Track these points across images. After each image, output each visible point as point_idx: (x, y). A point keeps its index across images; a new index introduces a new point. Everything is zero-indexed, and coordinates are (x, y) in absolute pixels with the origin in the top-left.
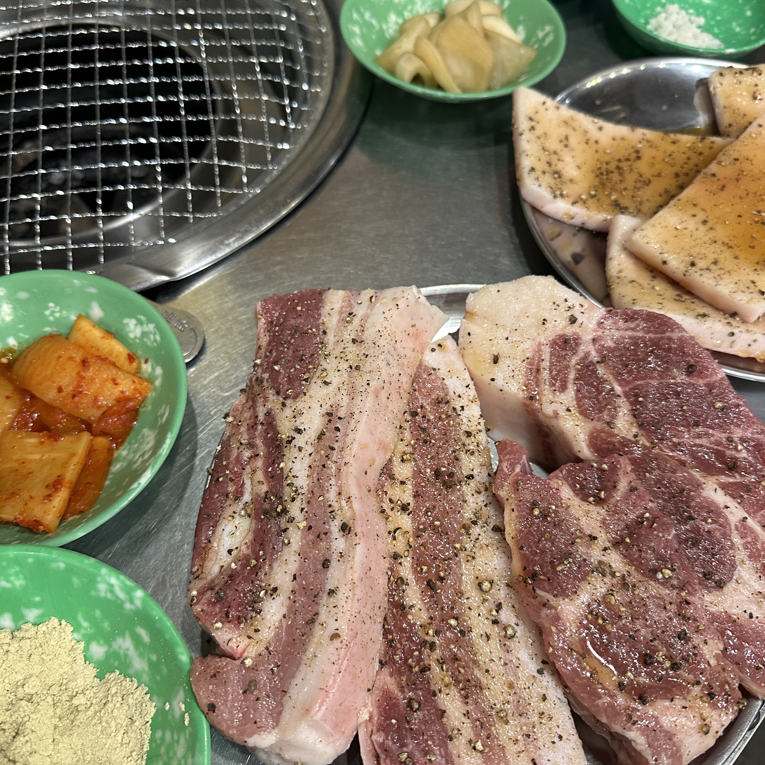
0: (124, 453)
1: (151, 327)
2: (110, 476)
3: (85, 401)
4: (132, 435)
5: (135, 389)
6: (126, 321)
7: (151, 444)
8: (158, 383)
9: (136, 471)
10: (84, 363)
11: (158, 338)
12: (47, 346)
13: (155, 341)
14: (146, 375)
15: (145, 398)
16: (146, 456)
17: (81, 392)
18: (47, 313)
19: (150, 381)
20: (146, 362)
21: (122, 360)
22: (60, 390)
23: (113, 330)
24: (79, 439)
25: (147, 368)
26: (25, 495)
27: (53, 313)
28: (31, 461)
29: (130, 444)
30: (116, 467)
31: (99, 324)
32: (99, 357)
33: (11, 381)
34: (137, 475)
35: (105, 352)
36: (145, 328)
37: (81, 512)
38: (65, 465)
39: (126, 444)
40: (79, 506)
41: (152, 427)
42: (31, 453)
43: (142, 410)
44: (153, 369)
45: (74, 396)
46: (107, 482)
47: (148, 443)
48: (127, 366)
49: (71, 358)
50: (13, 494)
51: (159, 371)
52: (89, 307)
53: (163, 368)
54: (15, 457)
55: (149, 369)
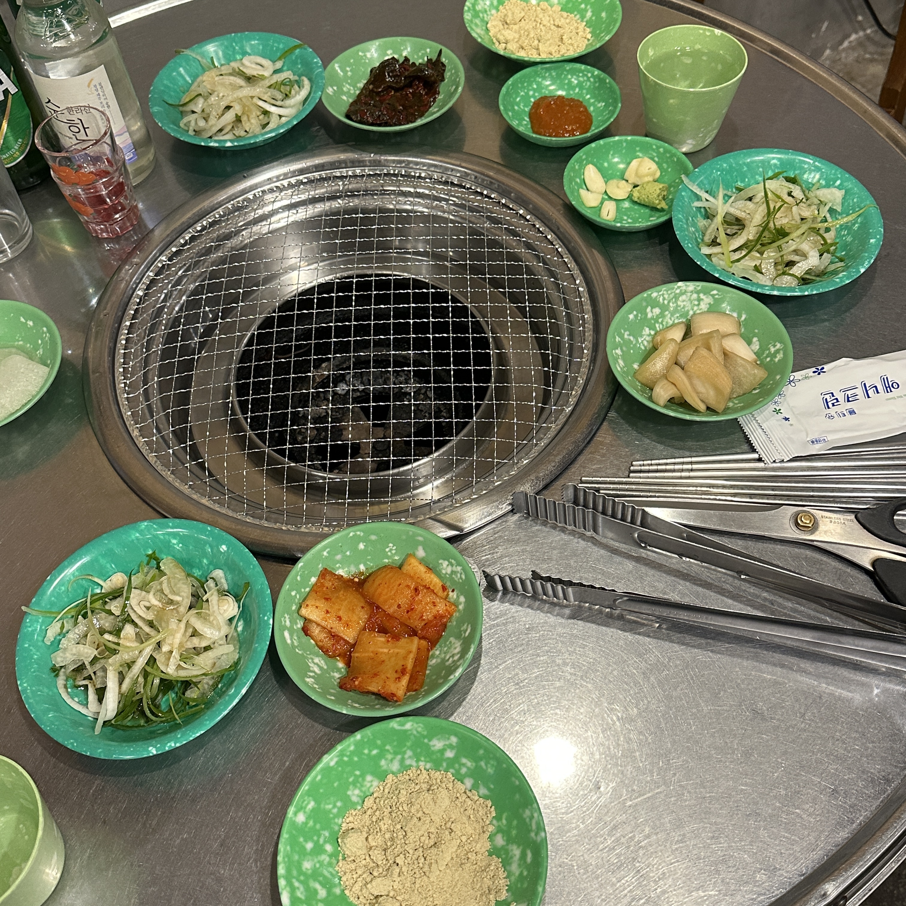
0: (437, 653)
1: (459, 568)
2: (429, 668)
3: (415, 615)
4: (441, 640)
5: (447, 610)
6: (440, 561)
7: (458, 650)
8: (461, 607)
9: (449, 667)
10: (416, 589)
11: (463, 577)
12: (390, 575)
13: (461, 578)
14: (452, 600)
15: (452, 615)
16: (456, 658)
17: (412, 609)
18: (387, 550)
19: (455, 604)
20: (453, 591)
21: (438, 589)
22: (399, 606)
23: (431, 566)
24: (412, 641)
25: (453, 596)
26: (383, 676)
27: (391, 550)
28: (382, 653)
29: (441, 646)
30: (433, 662)
31: (422, 561)
32: (425, 586)
33: (364, 596)
34: (451, 670)
35: (427, 582)
36: (454, 569)
37: (416, 690)
38: (405, 658)
39: (437, 646)
40: (415, 687)
41: (458, 637)
42: (382, 648)
43: (449, 624)
44: (458, 597)
45: (408, 612)
46: (428, 672)
47: (455, 648)
48: (441, 593)
49: (408, 586)
50: (376, 675)
51: (462, 599)
52: (417, 549)
53: (465, 597)
54: (371, 650)
55: (455, 597)
